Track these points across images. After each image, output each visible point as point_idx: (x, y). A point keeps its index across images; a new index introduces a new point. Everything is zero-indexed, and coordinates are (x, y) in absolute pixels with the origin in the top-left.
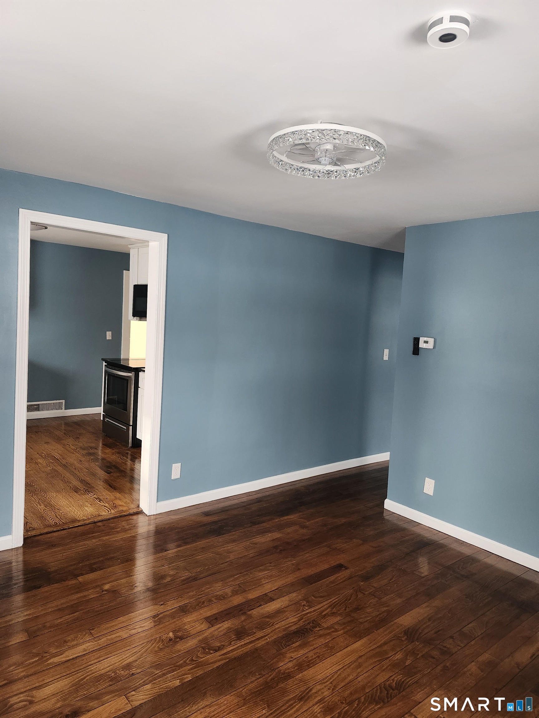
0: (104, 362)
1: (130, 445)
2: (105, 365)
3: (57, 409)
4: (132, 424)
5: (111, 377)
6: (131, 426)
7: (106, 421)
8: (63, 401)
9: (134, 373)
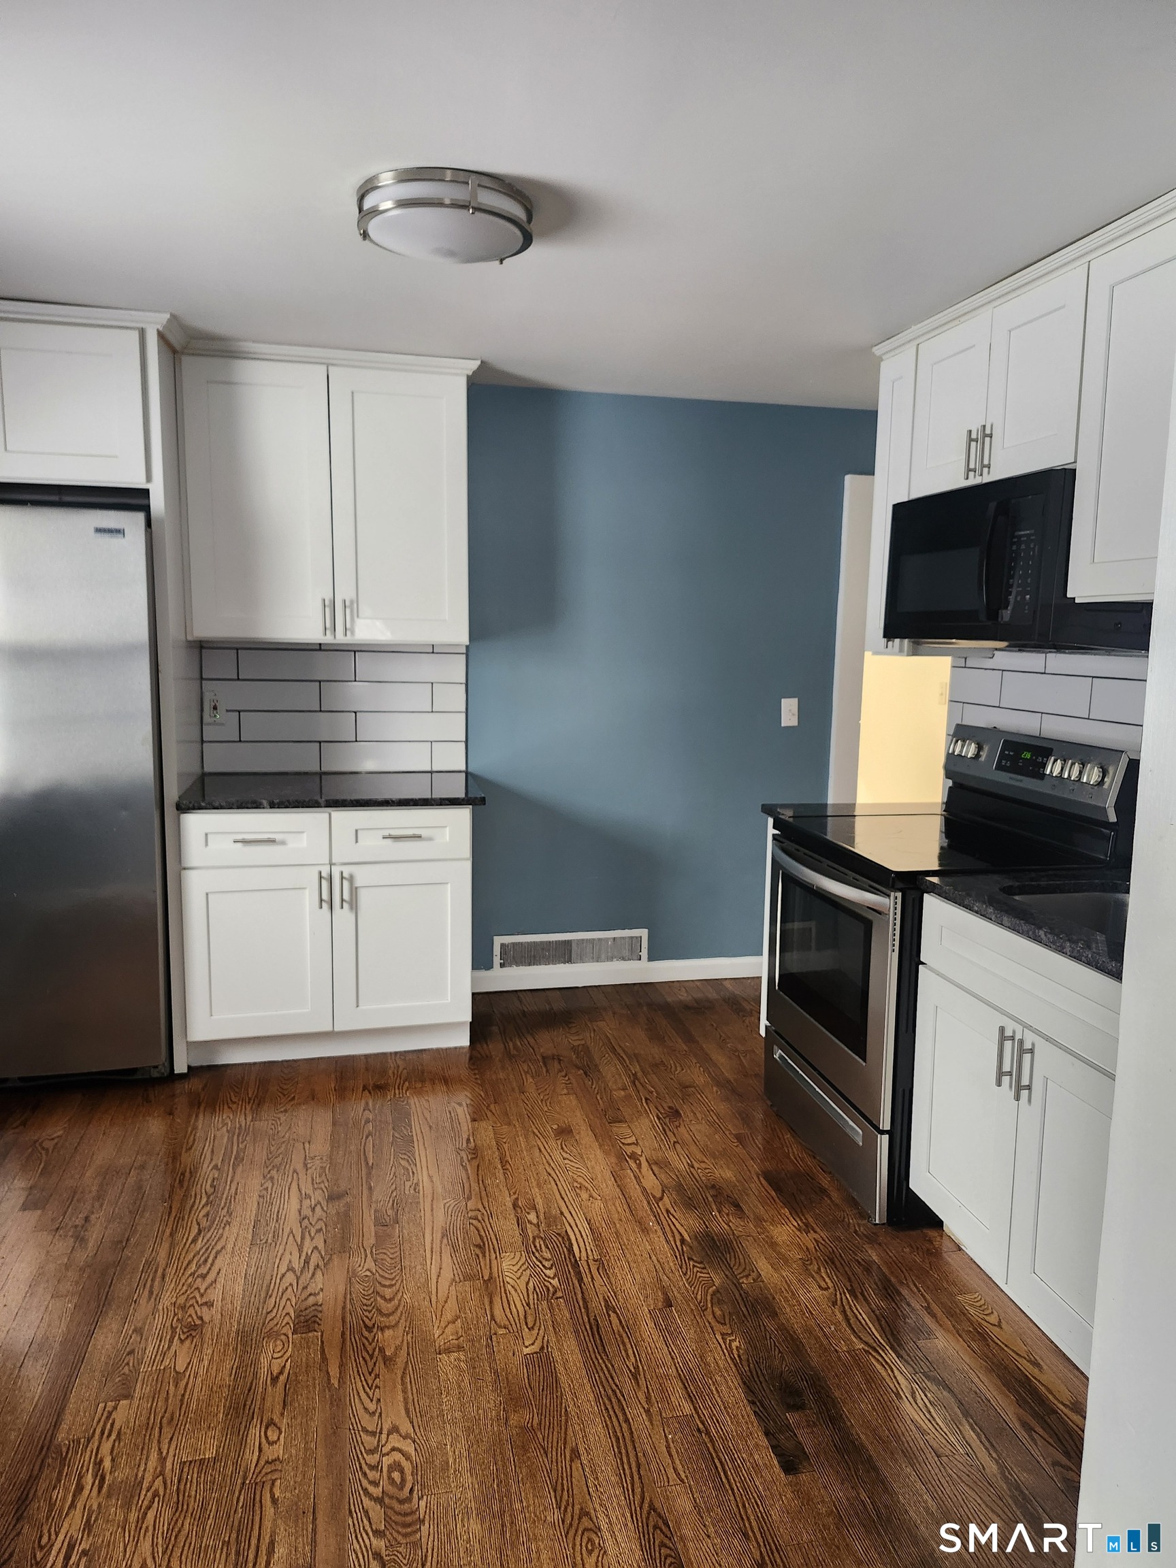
0: (771, 821)
1: (879, 1214)
2: (774, 835)
3: (624, 959)
4: (887, 1127)
5: (798, 889)
6: (882, 1132)
7: (776, 1057)
8: (644, 933)
9: (899, 895)
